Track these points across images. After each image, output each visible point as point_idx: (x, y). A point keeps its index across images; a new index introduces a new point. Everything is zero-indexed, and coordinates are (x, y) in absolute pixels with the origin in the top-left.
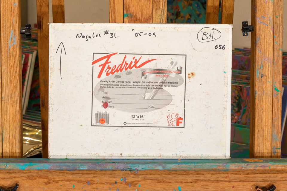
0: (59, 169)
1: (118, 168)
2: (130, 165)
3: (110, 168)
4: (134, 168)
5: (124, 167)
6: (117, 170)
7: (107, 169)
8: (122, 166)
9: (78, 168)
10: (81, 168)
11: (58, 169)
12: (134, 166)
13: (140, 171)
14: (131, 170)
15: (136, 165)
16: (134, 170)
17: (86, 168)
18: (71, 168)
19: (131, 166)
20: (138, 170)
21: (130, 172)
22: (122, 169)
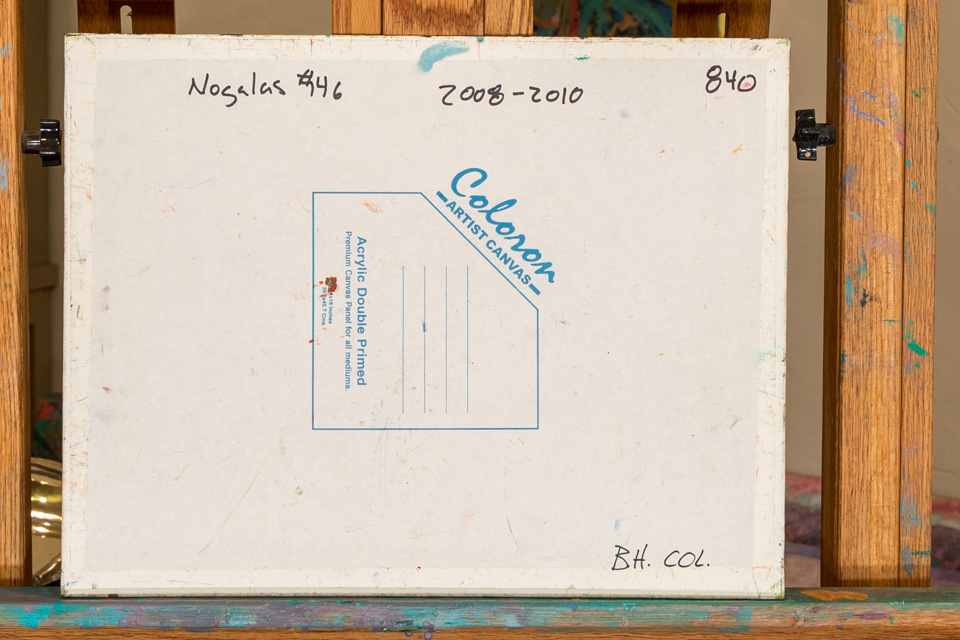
0: (157, 624)
1: (361, 622)
2: (403, 612)
3: (336, 622)
4: (418, 622)
5: (382, 618)
6: (358, 630)
7: (326, 624)
8: (376, 615)
9: (222, 623)
10: (233, 623)
11: (153, 624)
12: (418, 616)
13: (441, 631)
14: (409, 628)
15: (426, 610)
16: (420, 628)
17: (252, 623)
18: (199, 622)
19: (410, 616)
20: (431, 629)
21: (403, 634)
22: (377, 623)
